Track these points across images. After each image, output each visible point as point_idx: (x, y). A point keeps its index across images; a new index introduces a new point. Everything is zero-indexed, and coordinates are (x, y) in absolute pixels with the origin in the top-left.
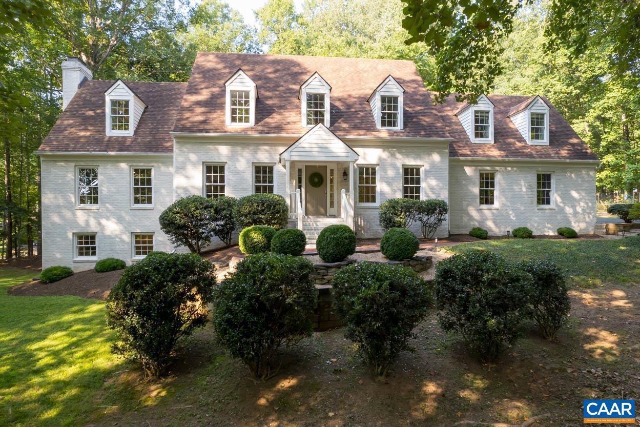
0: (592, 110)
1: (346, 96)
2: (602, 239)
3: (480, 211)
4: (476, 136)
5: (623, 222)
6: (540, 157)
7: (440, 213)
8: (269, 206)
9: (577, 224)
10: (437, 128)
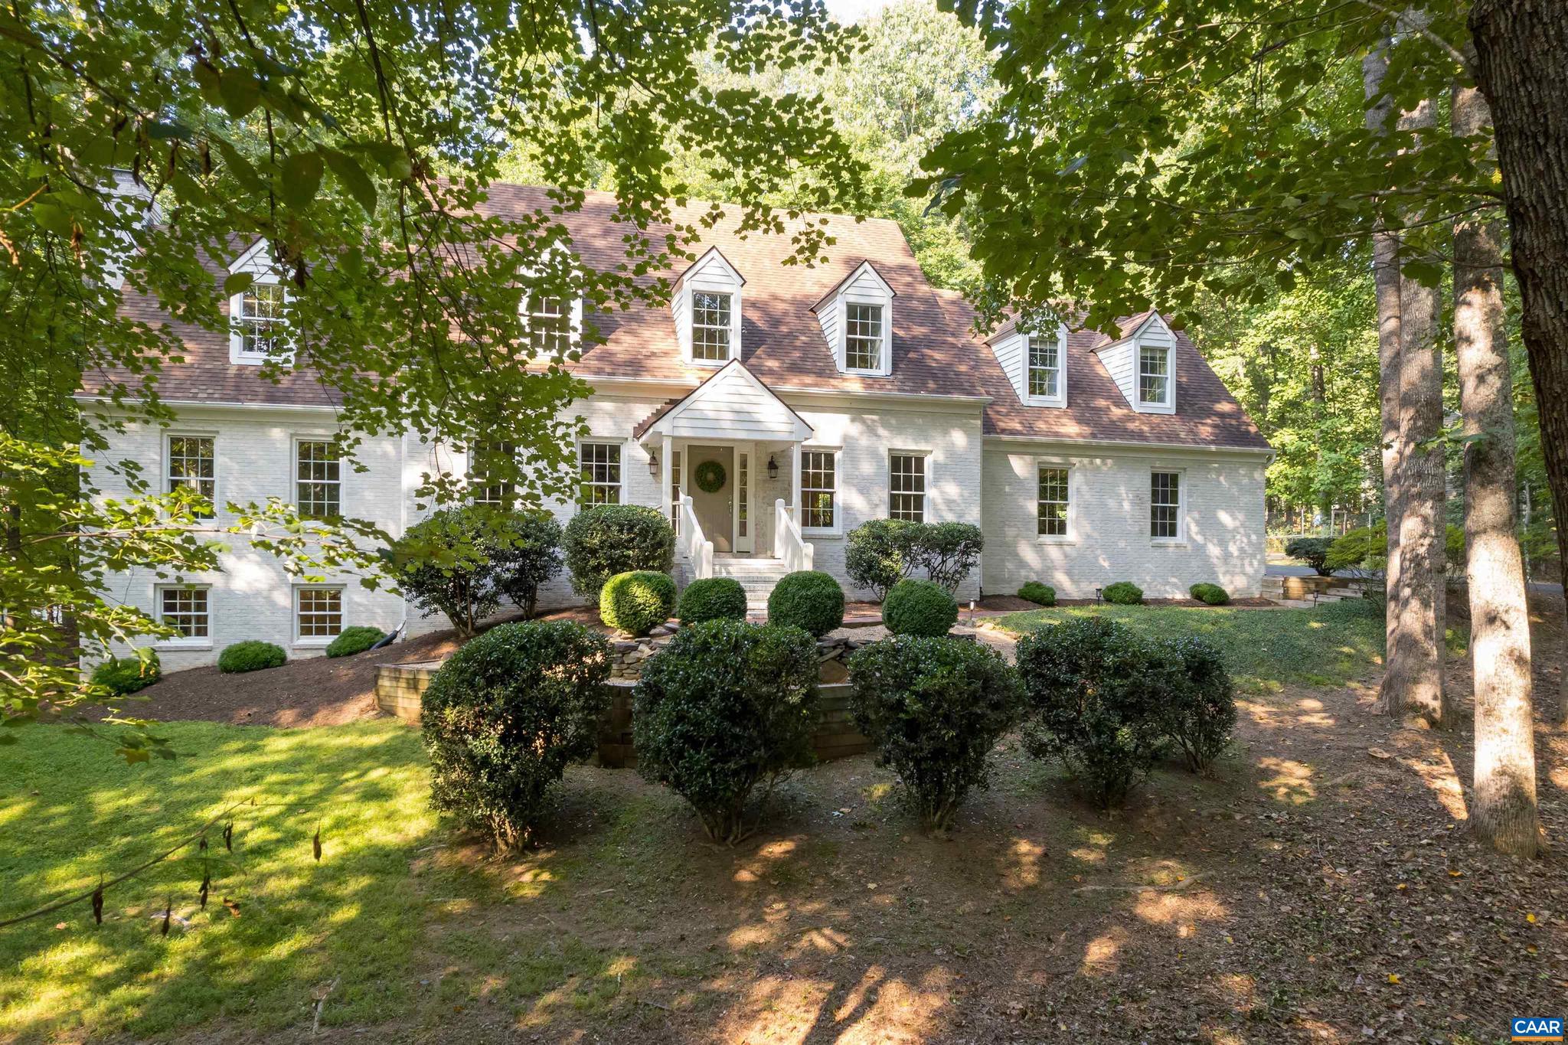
0: (1251, 332)
1: (764, 296)
2: (1277, 608)
3: (1039, 548)
4: (1032, 392)
5: (1313, 572)
6: (1160, 439)
7: (966, 552)
8: (644, 533)
9: (1228, 577)
10: (958, 374)
